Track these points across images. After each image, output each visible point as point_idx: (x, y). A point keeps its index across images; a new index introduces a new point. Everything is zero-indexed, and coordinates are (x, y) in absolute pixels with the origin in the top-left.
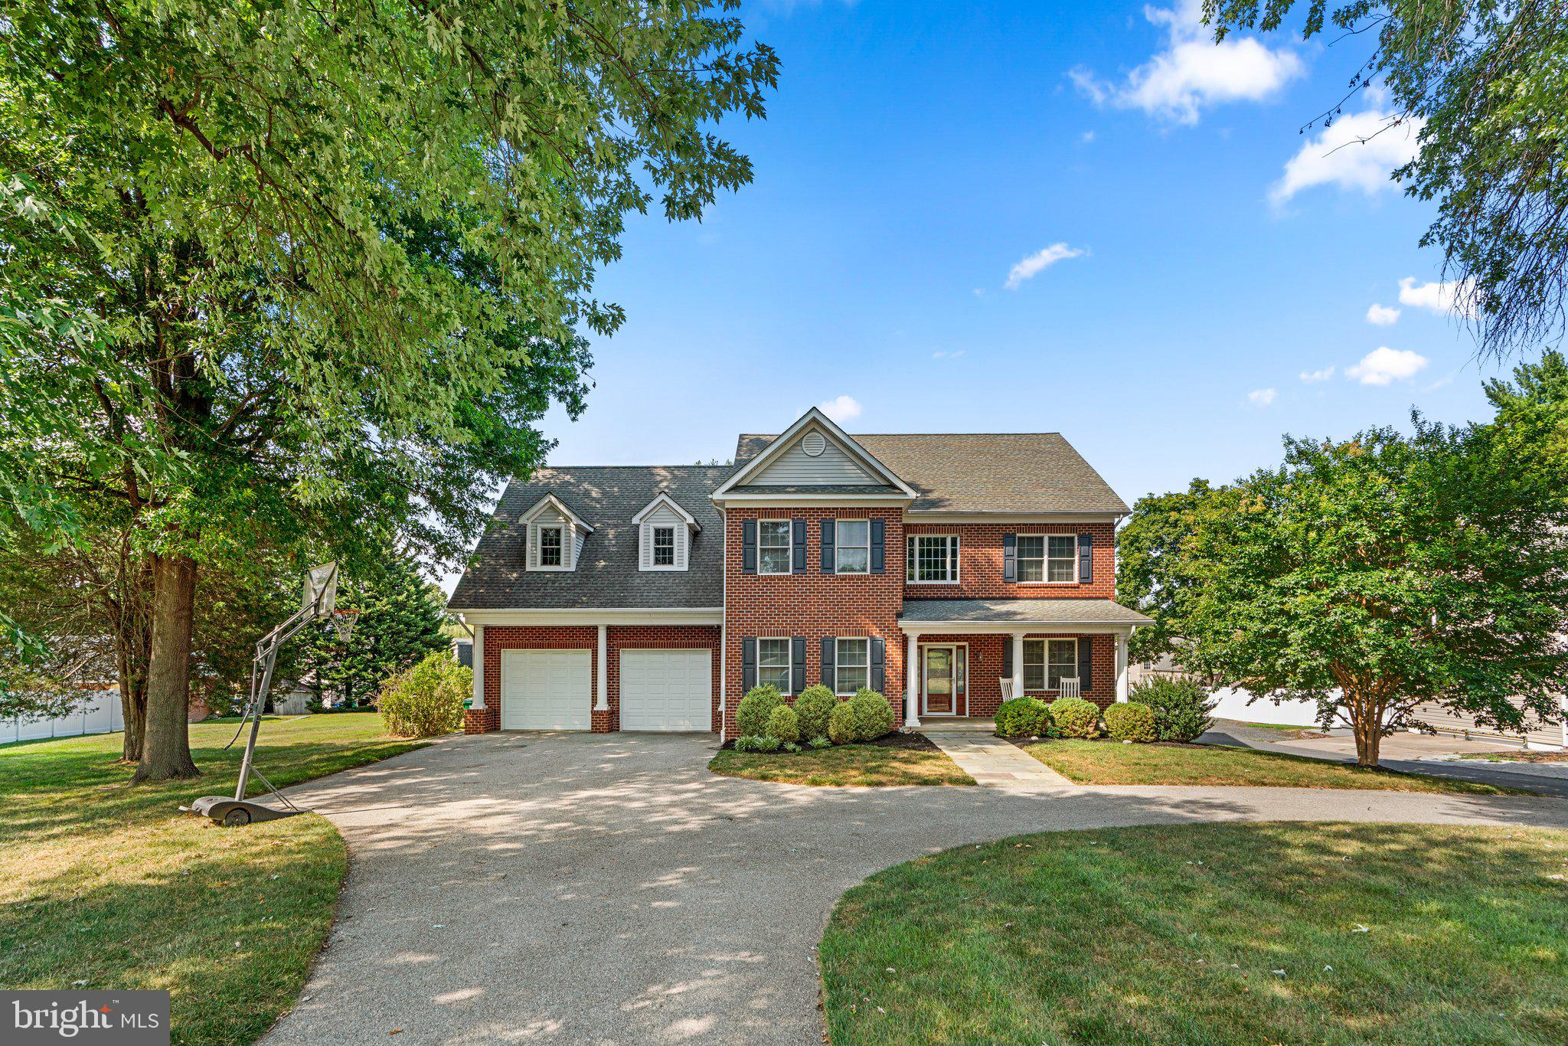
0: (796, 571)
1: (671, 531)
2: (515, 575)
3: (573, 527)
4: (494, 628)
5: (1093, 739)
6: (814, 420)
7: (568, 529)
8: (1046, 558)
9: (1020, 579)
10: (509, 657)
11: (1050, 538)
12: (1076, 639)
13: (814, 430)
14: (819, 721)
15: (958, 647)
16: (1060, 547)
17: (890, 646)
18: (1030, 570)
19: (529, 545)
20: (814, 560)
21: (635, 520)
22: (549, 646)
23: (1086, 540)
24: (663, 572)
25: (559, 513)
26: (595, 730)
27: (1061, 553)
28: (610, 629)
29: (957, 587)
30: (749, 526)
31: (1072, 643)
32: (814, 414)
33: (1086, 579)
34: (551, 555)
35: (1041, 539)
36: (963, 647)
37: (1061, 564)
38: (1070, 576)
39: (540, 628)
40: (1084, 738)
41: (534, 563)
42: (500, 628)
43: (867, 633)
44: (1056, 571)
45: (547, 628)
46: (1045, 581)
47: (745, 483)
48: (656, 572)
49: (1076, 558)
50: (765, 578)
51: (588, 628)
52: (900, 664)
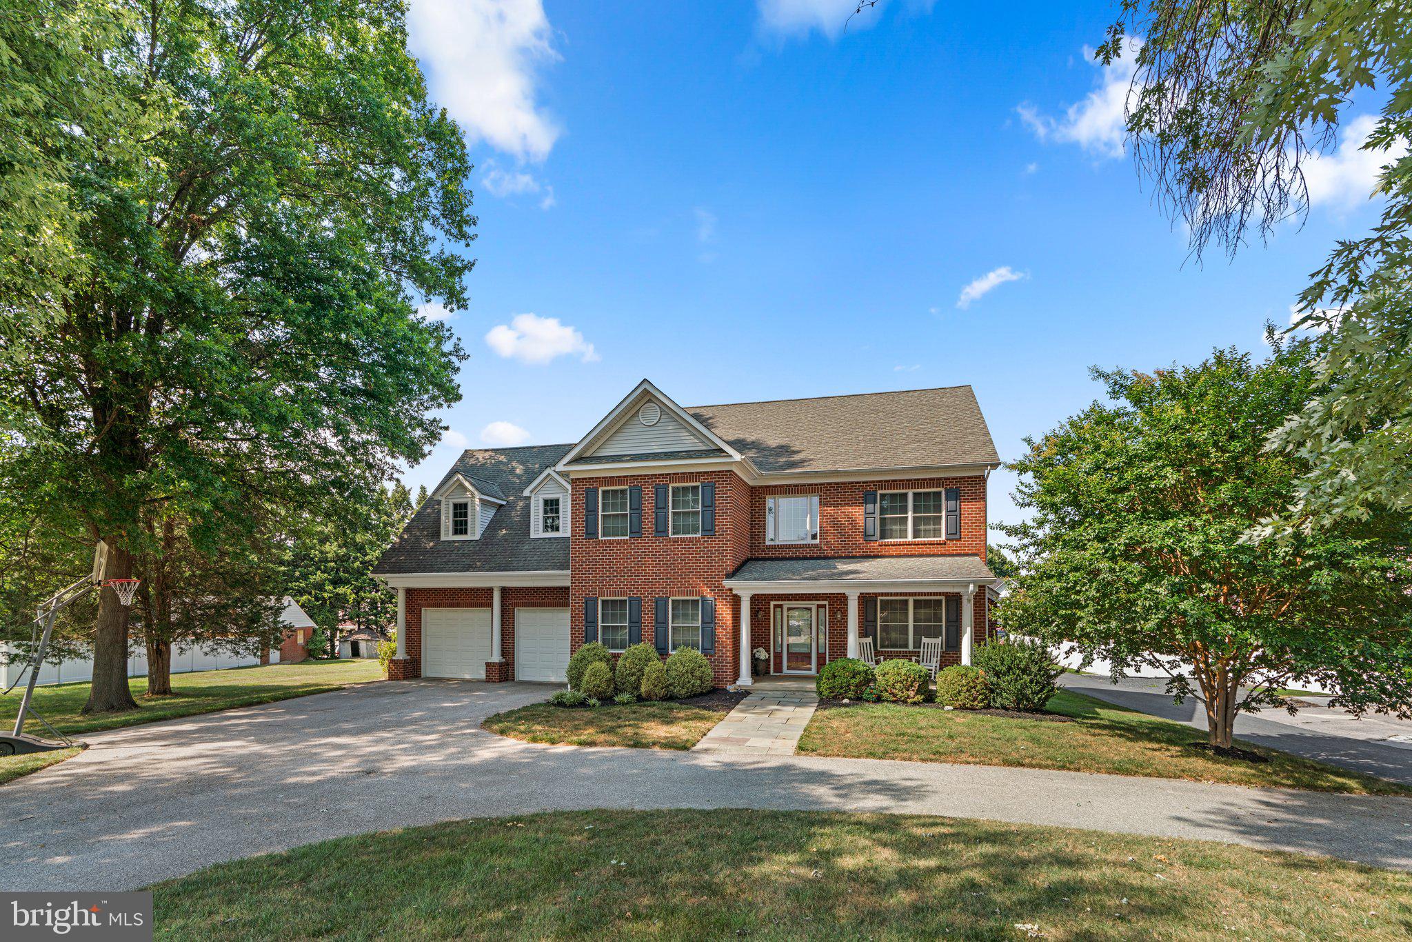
0: (633, 535)
1: (557, 501)
2: (431, 544)
3: (477, 501)
4: (415, 590)
6: (646, 392)
7: (473, 503)
8: (910, 515)
9: (883, 537)
10: (431, 617)
11: (915, 494)
12: (943, 598)
13: (650, 401)
15: (819, 606)
16: (927, 502)
17: (720, 605)
18: (894, 528)
19: (443, 518)
20: (648, 525)
21: (526, 493)
22: (458, 605)
23: (954, 494)
24: (550, 539)
25: (466, 489)
26: (489, 680)
27: (927, 510)
28: (504, 591)
29: (816, 546)
30: (590, 494)
31: (940, 601)
32: (646, 386)
33: (954, 535)
34: (460, 528)
35: (905, 495)
36: (824, 606)
37: (927, 520)
38: (937, 532)
39: (451, 589)
40: (905, 702)
41: (447, 534)
42: (420, 590)
43: (698, 593)
44: (922, 527)
45: (456, 589)
46: (910, 538)
47: (588, 454)
48: (544, 539)
49: (944, 514)
50: (605, 542)
51: (483, 589)
52: (730, 623)
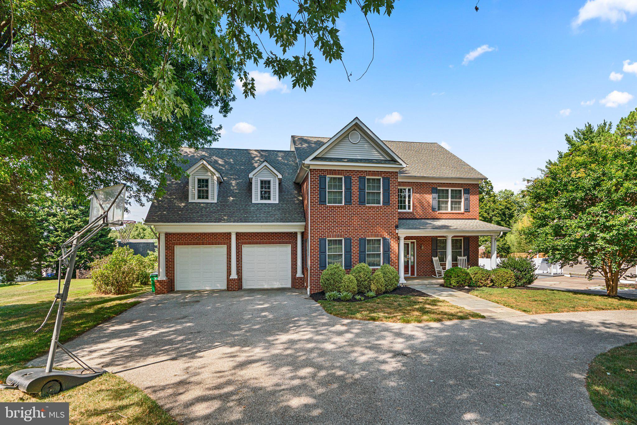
0: (347, 203)
1: (269, 182)
2: (183, 204)
3: (215, 178)
4: (170, 234)
5: (490, 287)
6: (356, 124)
7: (213, 180)
8: (450, 200)
9: (439, 210)
10: (180, 251)
11: (452, 190)
12: (462, 238)
13: (354, 130)
14: (366, 282)
15: (412, 242)
16: (456, 195)
17: (392, 242)
18: (442, 205)
19: (190, 187)
20: (355, 198)
21: (251, 176)
22: (203, 244)
23: (467, 192)
24: (265, 204)
25: (207, 170)
26: (228, 289)
27: (456, 198)
28: (238, 234)
29: (411, 213)
30: (322, 179)
31: (461, 240)
32: (357, 121)
33: (467, 210)
34: (203, 194)
35: (448, 190)
36: (413, 243)
37: (456, 203)
38: (459, 208)
39: (197, 234)
40: (486, 286)
41: (193, 198)
42: (174, 234)
43: (381, 236)
44: (453, 206)
45: (201, 234)
46: (449, 210)
47: (320, 156)
48: (262, 204)
49: (463, 200)
50: (331, 207)
51: (225, 233)
52: (397, 251)
